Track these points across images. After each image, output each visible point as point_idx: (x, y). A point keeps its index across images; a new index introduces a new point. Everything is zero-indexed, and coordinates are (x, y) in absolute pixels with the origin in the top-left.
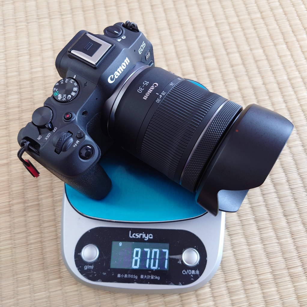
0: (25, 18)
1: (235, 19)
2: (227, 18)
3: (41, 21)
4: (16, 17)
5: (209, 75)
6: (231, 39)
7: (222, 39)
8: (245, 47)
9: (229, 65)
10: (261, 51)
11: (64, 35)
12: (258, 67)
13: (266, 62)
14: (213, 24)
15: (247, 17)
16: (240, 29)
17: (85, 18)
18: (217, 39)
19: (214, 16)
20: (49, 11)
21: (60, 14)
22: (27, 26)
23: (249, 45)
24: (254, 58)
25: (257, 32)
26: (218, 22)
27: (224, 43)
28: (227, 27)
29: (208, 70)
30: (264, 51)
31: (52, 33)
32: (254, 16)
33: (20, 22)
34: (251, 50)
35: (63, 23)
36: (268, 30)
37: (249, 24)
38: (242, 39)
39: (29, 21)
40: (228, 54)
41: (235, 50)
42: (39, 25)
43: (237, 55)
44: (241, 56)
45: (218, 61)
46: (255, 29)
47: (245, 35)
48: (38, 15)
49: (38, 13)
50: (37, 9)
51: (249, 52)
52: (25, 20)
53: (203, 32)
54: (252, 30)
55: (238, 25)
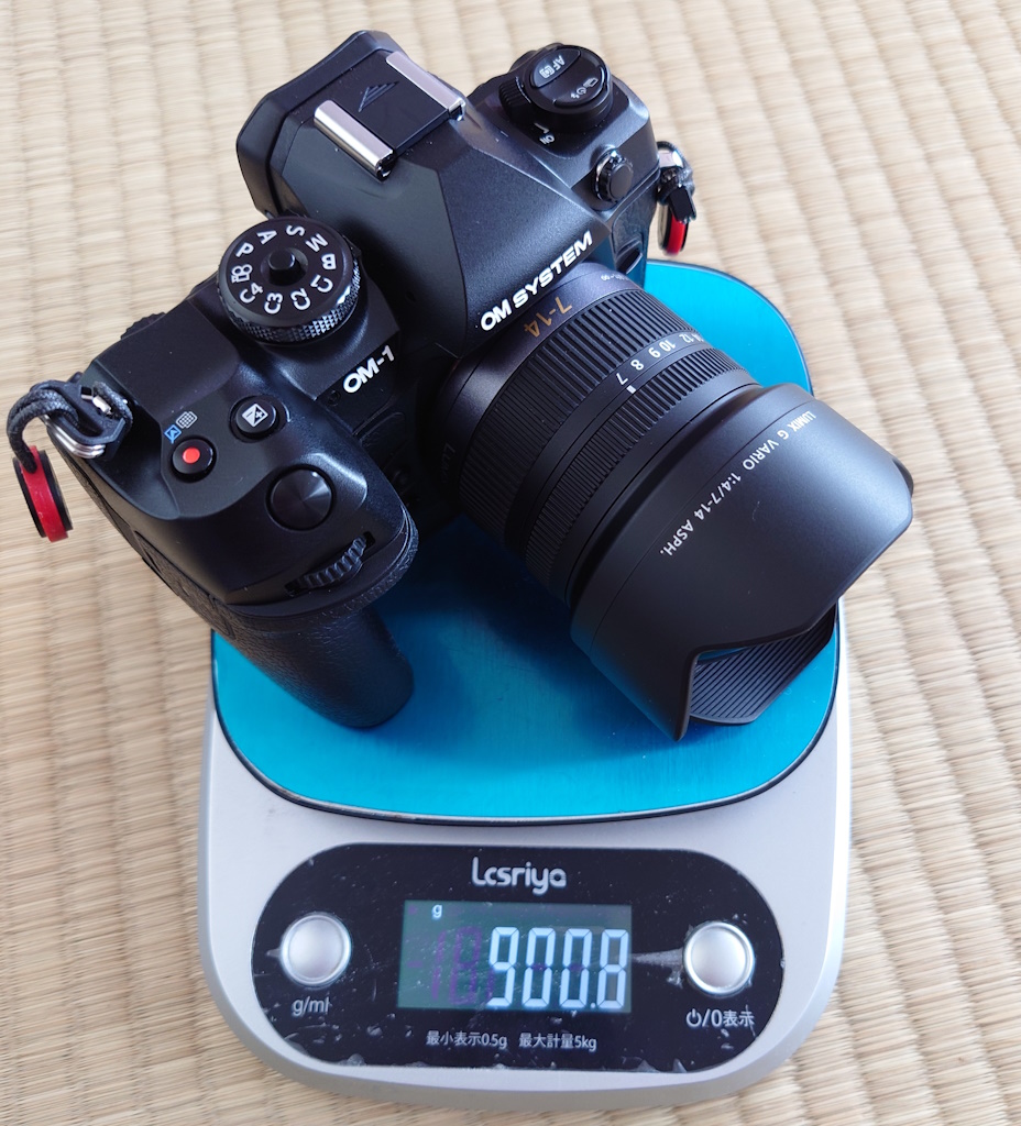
0: (55, 42)
1: (866, 46)
2: (833, 40)
3: (116, 52)
4: (19, 38)
5: (770, 253)
6: (853, 119)
7: (818, 119)
8: (907, 151)
9: (845, 218)
10: (966, 163)
11: (207, 107)
12: (959, 225)
13: (986, 205)
14: (781, 62)
15: (908, 35)
16: (884, 83)
17: (288, 43)
18: (800, 120)
19: (784, 35)
20: (149, 14)
21: (192, 26)
22: (61, 72)
23: (922, 142)
24: (943, 190)
25: (948, 92)
26: (800, 55)
27: (825, 135)
28: (834, 76)
29: (765, 237)
30: (980, 164)
31: (159, 100)
32: (935, 34)
33: (36, 56)
34: (929, 159)
35: (203, 62)
36: (992, 85)
37: (917, 63)
38: (893, 121)
39: (69, 54)
40: (841, 175)
41: (869, 159)
42: (110, 69)
43: (877, 179)
44: (893, 184)
45: (803, 201)
46: (942, 81)
47: (904, 103)
48: (105, 32)
49: (107, 25)
50: (103, 9)
51: (921, 166)
52: (53, 49)
53: (745, 95)
54: (932, 87)
55: (876, 68)
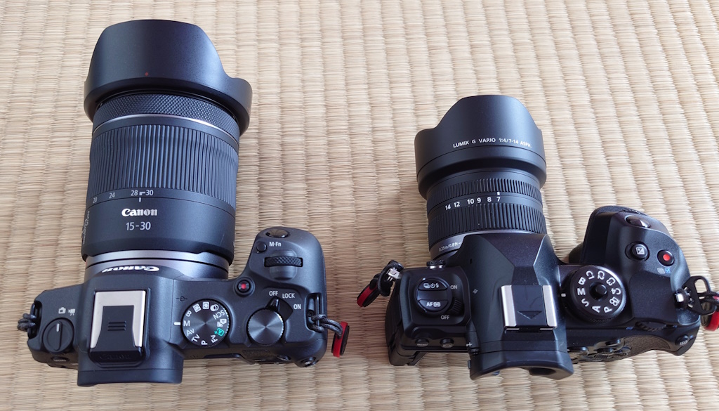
0: (235, 36)
1: (629, 97)
2: (613, 91)
3: (262, 46)
4: (218, 32)
5: (570, 202)
6: (619, 136)
7: (600, 133)
8: (644, 157)
9: (610, 189)
10: (673, 168)
11: (303, 81)
12: (666, 202)
13: (681, 192)
14: (584, 99)
15: (650, 95)
16: (636, 118)
17: (345, 52)
18: (592, 132)
19: (588, 85)
20: (280, 27)
21: (300, 37)
22: (236, 52)
23: (652, 154)
24: (660, 181)
25: (668, 129)
26: (595, 97)
27: (604, 142)
28: (611, 111)
29: (569, 193)
30: (680, 170)
31: (281, 73)
32: (664, 96)
33: (225, 42)
34: (655, 163)
35: (303, 56)
36: (690, 128)
37: (653, 110)
38: (639, 141)
39: (240, 43)
40: (610, 165)
41: (625, 159)
42: (258, 53)
43: (628, 170)
44: (635, 174)
45: (589, 176)
46: (665, 122)
47: (645, 131)
48: (258, 34)
49: (260, 30)
50: (258, 22)
51: (650, 167)
52: (234, 39)
53: (566, 115)
54: (660, 125)
55: (632, 110)
